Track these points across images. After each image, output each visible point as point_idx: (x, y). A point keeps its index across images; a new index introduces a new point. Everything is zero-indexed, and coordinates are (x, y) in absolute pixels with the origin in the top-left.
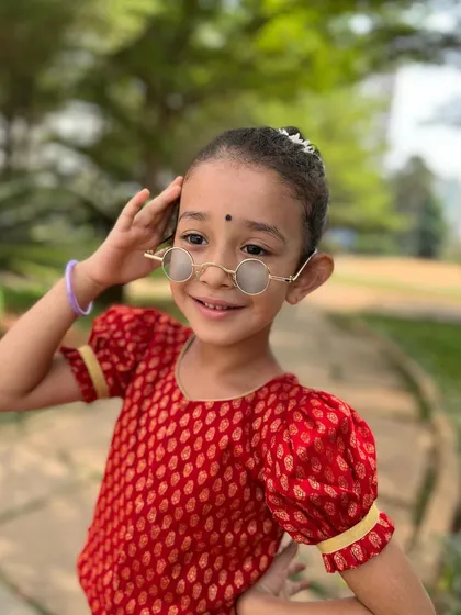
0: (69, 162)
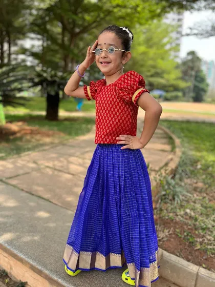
0: (30, 61)
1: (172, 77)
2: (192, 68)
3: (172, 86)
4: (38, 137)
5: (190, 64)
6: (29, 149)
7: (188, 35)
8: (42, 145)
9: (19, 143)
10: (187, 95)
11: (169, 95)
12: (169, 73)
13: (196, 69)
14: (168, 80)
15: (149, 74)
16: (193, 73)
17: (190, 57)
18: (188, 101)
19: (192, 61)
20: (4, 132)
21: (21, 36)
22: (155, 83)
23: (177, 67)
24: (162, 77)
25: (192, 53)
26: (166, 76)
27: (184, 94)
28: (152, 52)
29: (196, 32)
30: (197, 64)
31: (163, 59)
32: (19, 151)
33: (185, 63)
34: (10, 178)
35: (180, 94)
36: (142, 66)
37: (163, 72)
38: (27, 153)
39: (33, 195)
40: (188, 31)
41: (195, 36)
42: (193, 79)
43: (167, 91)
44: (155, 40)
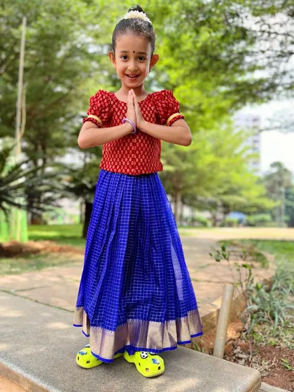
1: (254, 194)
2: (280, 184)
3: (255, 206)
4: (69, 254)
5: (277, 178)
6: (54, 265)
7: (268, 129)
8: (73, 261)
9: (43, 260)
10: (278, 219)
11: (252, 219)
12: (248, 189)
13: (285, 184)
14: (248, 199)
15: (221, 191)
16: (283, 189)
17: (275, 170)
18: (280, 226)
19: (279, 173)
20: (24, 250)
21: (59, 150)
22: (231, 203)
23: (259, 181)
24: (240, 195)
25: (277, 164)
26: (244, 193)
27: (273, 217)
28: (223, 162)
29: (277, 124)
30: (286, 177)
31: (238, 172)
32: (40, 266)
33: (269, 177)
34: (22, 290)
35: (267, 217)
36: (211, 179)
37: (240, 188)
38: (50, 268)
39: (51, 306)
40: (267, 124)
41: (278, 130)
42: (283, 197)
43: (248, 214)
44: (226, 147)
